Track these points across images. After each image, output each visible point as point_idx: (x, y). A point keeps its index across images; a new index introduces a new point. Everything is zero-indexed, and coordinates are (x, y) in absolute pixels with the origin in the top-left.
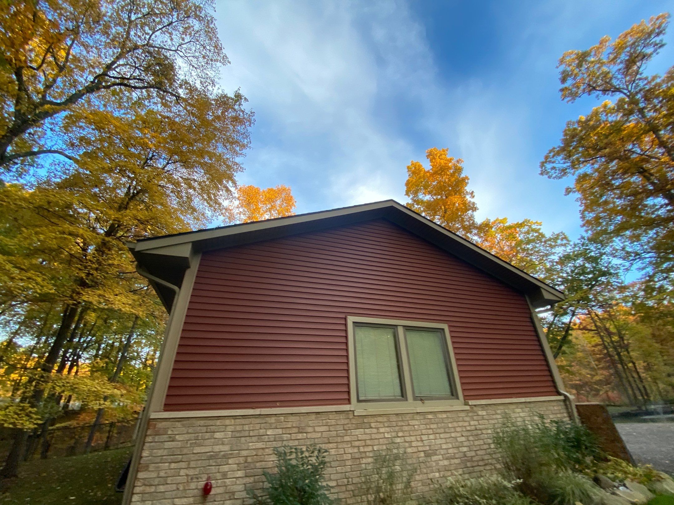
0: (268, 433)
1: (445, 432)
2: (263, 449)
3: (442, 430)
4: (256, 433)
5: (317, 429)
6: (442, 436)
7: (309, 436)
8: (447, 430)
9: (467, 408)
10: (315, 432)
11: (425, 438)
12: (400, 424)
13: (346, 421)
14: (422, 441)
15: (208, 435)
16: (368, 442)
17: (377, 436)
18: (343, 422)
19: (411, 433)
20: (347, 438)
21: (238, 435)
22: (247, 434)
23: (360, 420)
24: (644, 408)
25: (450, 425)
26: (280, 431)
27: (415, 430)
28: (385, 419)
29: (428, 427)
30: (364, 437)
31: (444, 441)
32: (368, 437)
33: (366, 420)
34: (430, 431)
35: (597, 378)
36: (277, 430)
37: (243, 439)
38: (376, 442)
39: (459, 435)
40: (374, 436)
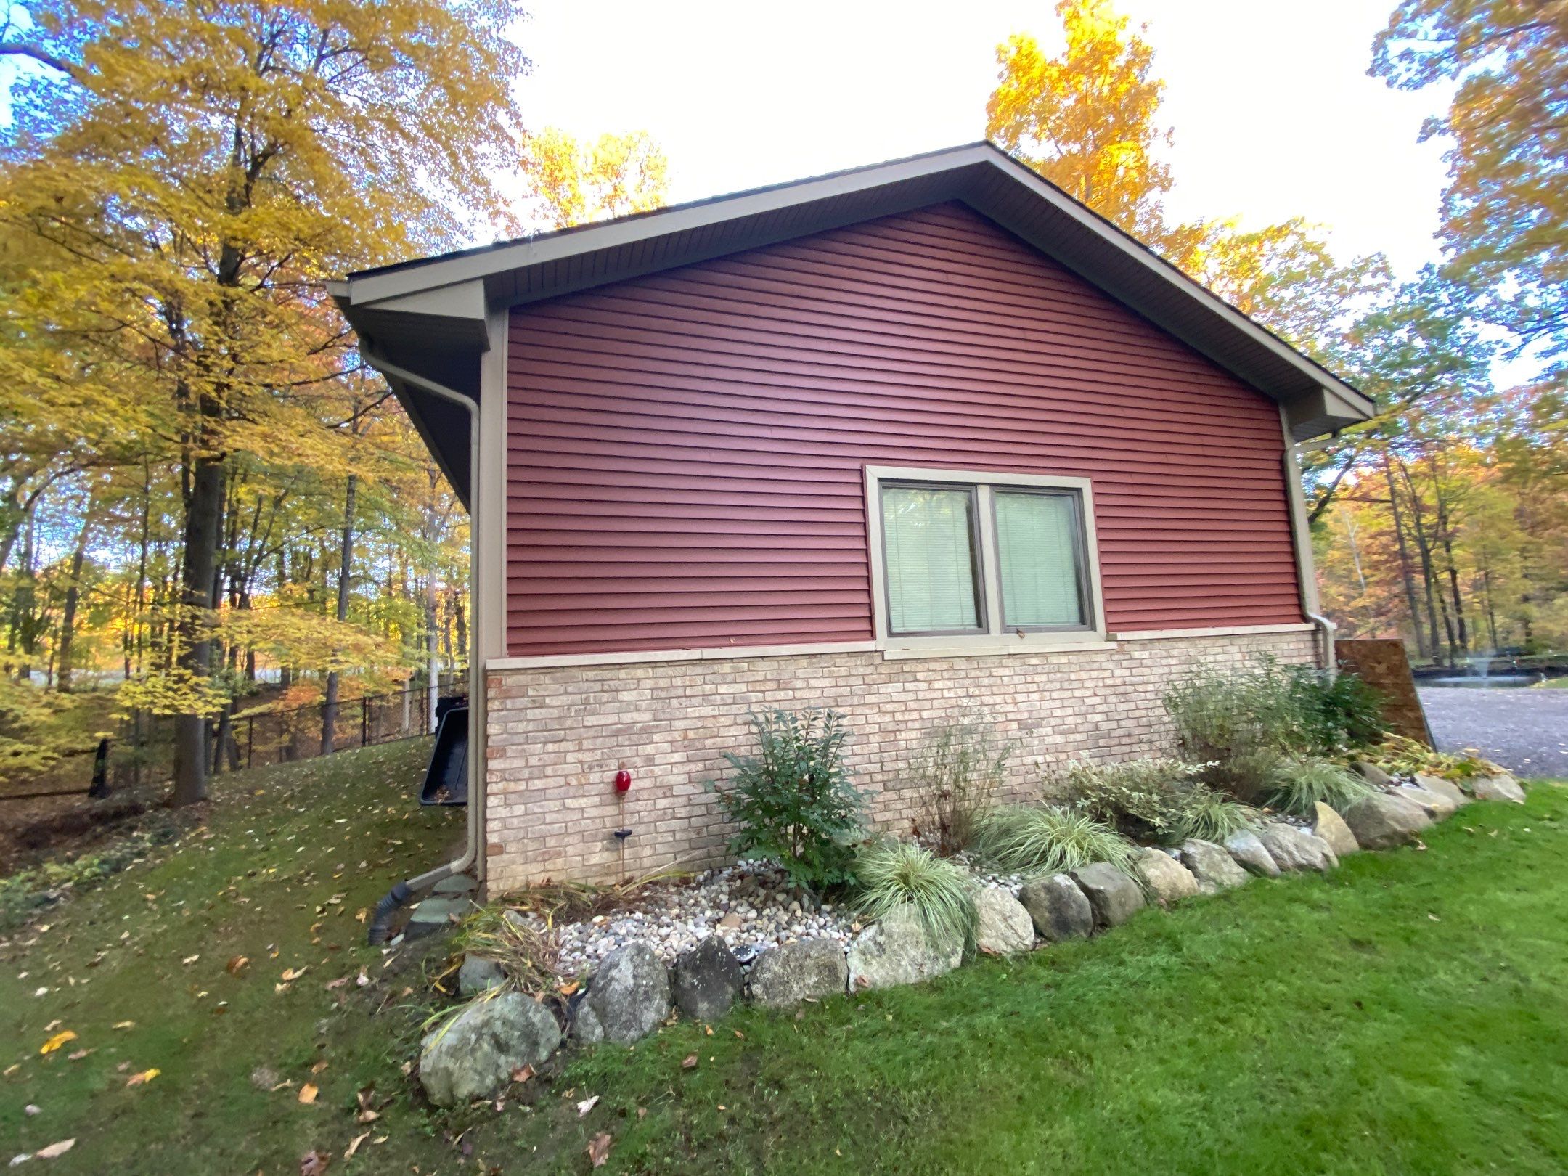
0: (721, 691)
1: (1062, 689)
2: (714, 717)
3: (1058, 685)
4: (698, 690)
5: (813, 683)
6: (1055, 695)
7: (798, 694)
8: (1066, 685)
9: (1113, 645)
10: (808, 687)
11: (1019, 698)
12: (973, 674)
13: (870, 670)
14: (1016, 703)
15: (605, 697)
16: (912, 705)
17: (928, 696)
18: (861, 671)
19: (995, 690)
20: (871, 699)
21: (663, 694)
22: (680, 692)
23: (896, 668)
24: (1447, 663)
25: (1073, 677)
26: (743, 688)
27: (1003, 685)
28: (945, 666)
29: (1029, 679)
30: (903, 697)
31: (1058, 703)
32: (911, 696)
33: (906, 668)
34: (1034, 688)
35: (1360, 603)
36: (737, 686)
37: (674, 702)
38: (928, 705)
39: (1088, 693)
40: (921, 695)
